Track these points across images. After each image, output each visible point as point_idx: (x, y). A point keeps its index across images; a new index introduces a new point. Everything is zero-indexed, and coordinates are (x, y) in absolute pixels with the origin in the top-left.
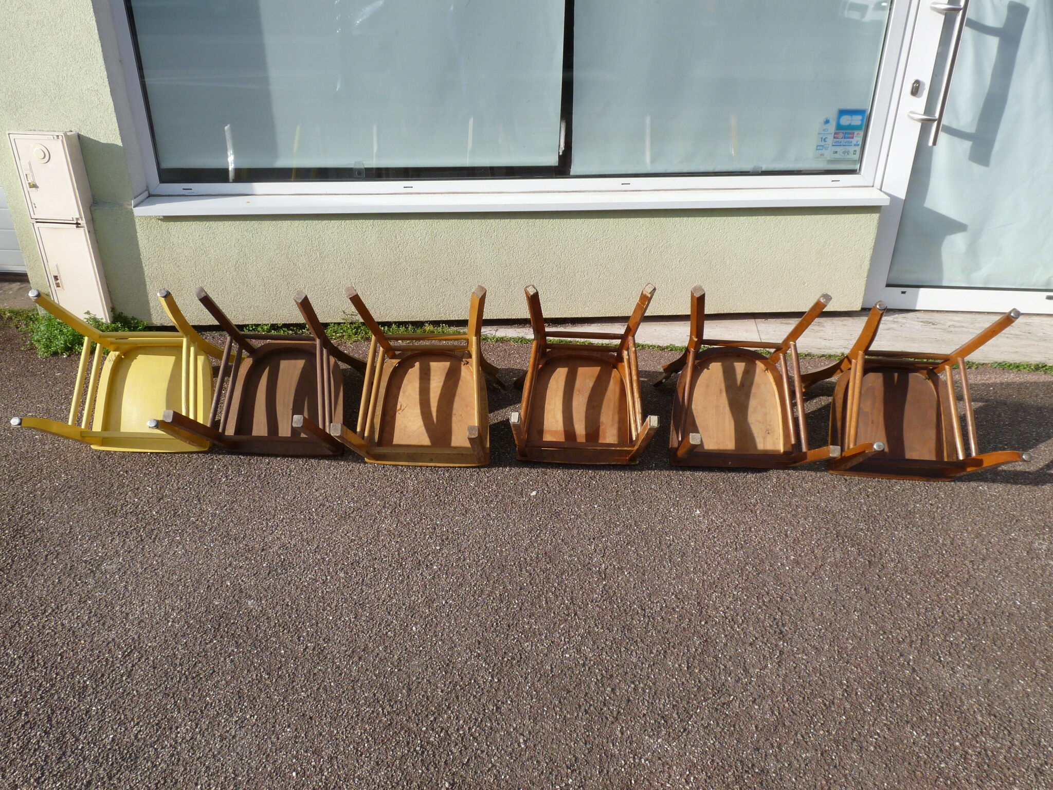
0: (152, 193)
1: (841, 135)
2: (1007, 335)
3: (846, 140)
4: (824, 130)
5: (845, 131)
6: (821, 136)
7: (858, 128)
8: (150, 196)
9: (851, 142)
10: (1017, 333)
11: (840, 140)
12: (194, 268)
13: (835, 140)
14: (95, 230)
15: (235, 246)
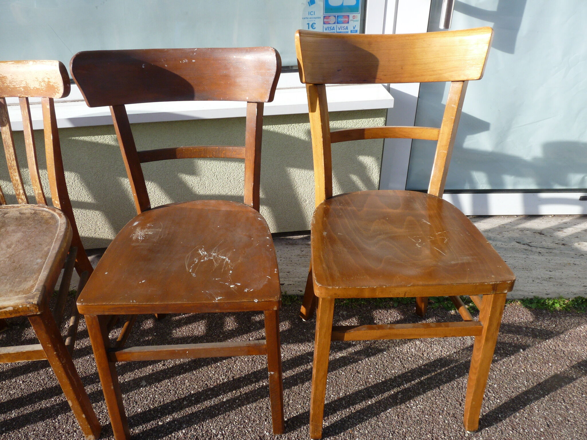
1: (332, 19)
2: (539, 250)
3: (339, 25)
4: (310, 13)
5: (336, 14)
6: (306, 21)
7: (352, 9)
9: (347, 28)
10: (551, 245)
11: (332, 26)
13: (326, 26)
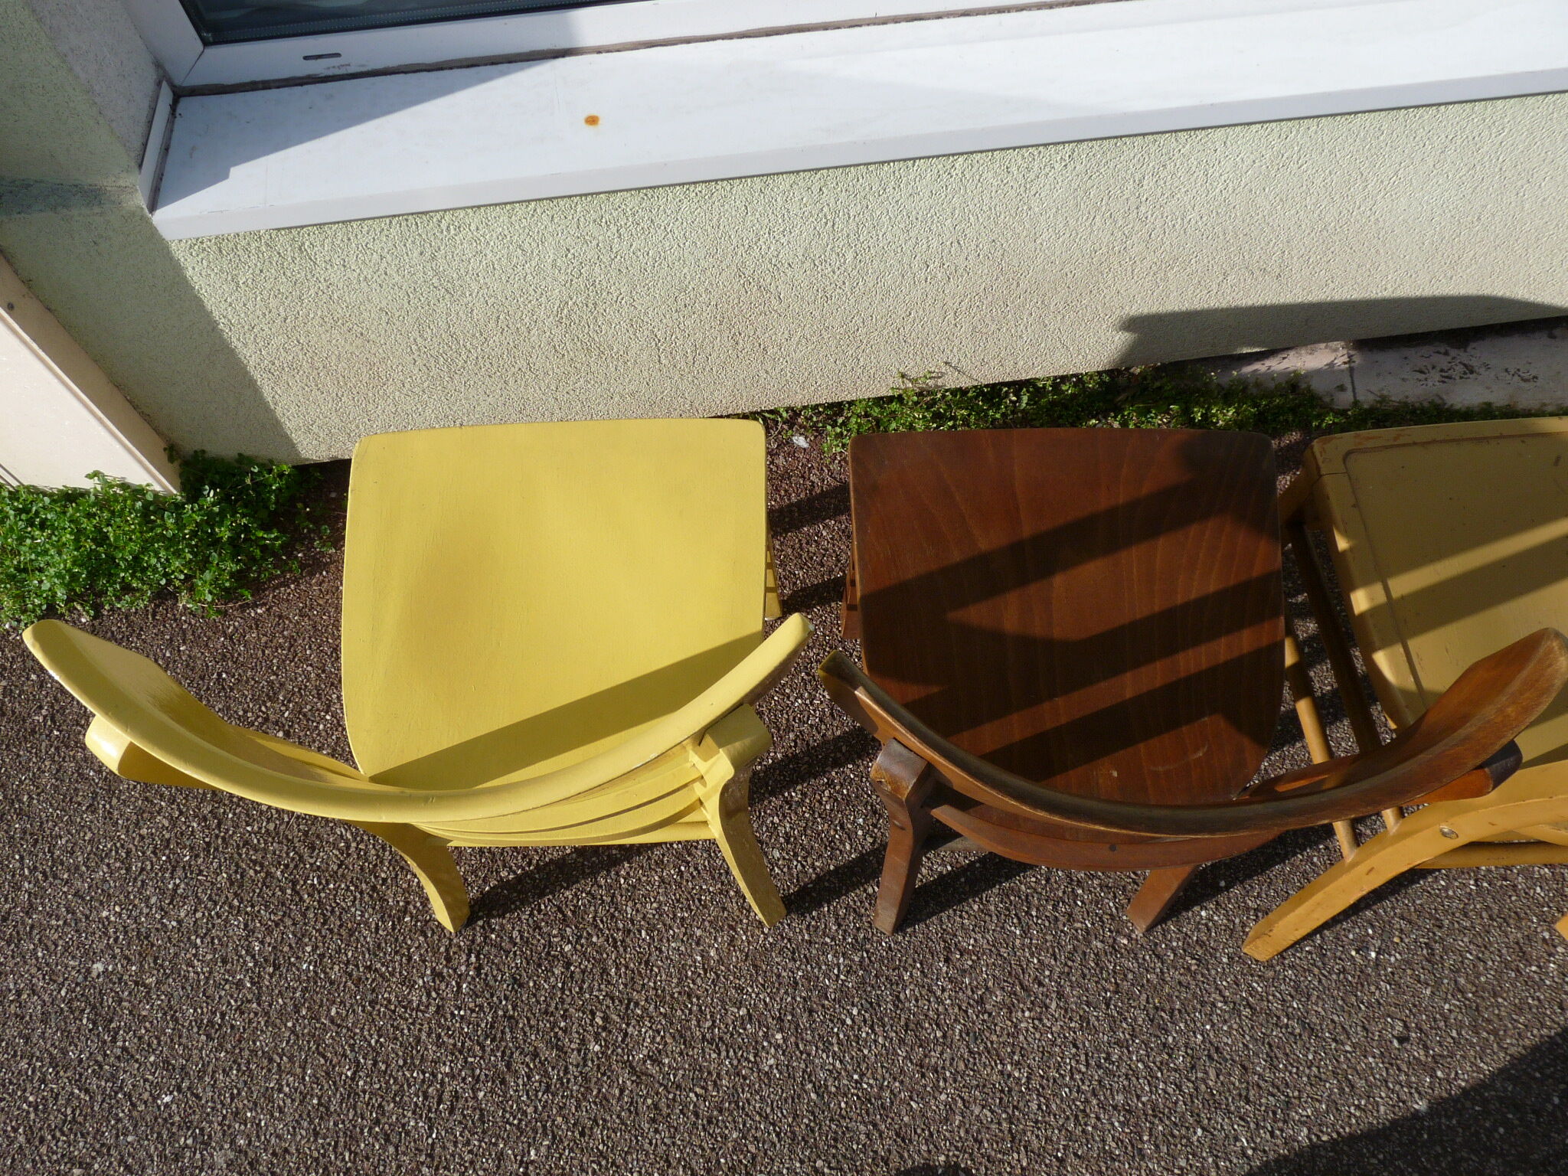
0: (181, 80)
8: (179, 94)
12: (415, 334)
14: (27, 282)
15: (554, 266)
